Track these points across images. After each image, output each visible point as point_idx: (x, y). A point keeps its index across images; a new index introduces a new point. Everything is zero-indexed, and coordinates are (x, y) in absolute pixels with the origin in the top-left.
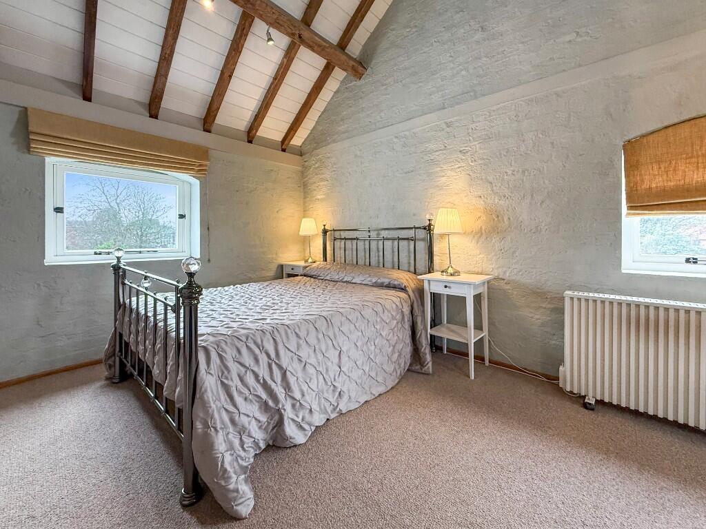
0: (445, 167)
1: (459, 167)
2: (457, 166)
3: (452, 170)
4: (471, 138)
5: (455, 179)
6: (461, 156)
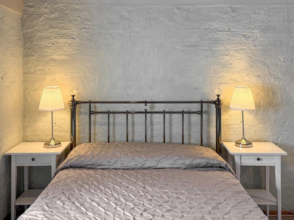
0: (229, 47)
1: (242, 49)
2: (240, 48)
3: (235, 50)
4: (253, 26)
5: (238, 59)
6: (243, 39)
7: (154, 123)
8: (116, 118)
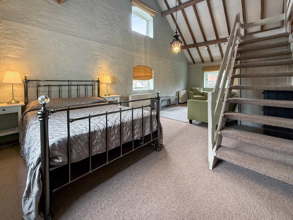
3: (103, 63)
4: (108, 55)
5: (104, 66)
6: (106, 60)
7: (72, 90)
8: (52, 89)
